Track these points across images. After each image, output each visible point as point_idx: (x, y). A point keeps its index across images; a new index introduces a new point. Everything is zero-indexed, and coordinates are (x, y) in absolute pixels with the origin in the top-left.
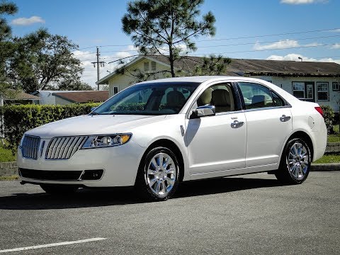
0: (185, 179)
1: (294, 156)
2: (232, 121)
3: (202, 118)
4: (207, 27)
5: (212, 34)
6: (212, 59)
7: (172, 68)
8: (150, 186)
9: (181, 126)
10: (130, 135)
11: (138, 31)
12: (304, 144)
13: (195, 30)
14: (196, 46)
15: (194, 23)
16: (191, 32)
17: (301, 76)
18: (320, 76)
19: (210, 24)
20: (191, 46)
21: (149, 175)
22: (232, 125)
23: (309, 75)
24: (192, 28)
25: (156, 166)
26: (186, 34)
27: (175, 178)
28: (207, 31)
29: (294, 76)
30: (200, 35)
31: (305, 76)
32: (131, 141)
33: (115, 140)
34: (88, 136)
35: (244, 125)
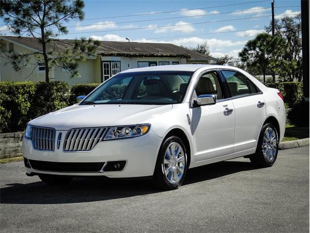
0: (190, 167)
1: (266, 140)
2: (224, 109)
3: (201, 107)
4: (76, 11)
5: (81, 18)
6: (83, 41)
7: (44, 50)
8: (166, 175)
9: (188, 115)
10: (149, 126)
11: (10, 14)
12: (273, 129)
13: (65, 13)
14: (67, 29)
15: (64, 7)
16: (61, 16)
17: (146, 56)
18: (162, 56)
19: (79, 8)
20: (63, 29)
21: (165, 164)
22: (225, 112)
23: (152, 56)
24: (62, 12)
25: (170, 155)
26: (57, 17)
27: (183, 167)
28: (77, 15)
29: (140, 56)
30: (70, 19)
31: (150, 56)
32: (150, 131)
33: (135, 131)
34: (109, 128)
35: (233, 112)
